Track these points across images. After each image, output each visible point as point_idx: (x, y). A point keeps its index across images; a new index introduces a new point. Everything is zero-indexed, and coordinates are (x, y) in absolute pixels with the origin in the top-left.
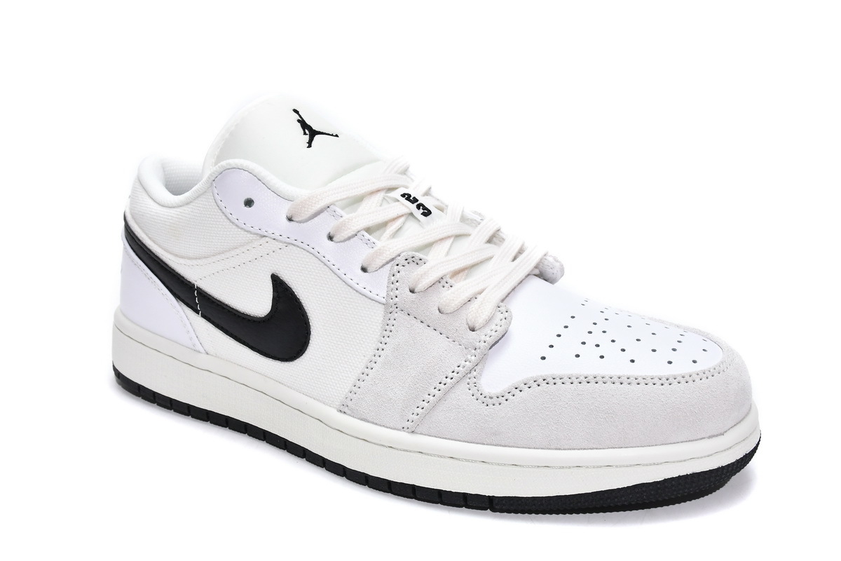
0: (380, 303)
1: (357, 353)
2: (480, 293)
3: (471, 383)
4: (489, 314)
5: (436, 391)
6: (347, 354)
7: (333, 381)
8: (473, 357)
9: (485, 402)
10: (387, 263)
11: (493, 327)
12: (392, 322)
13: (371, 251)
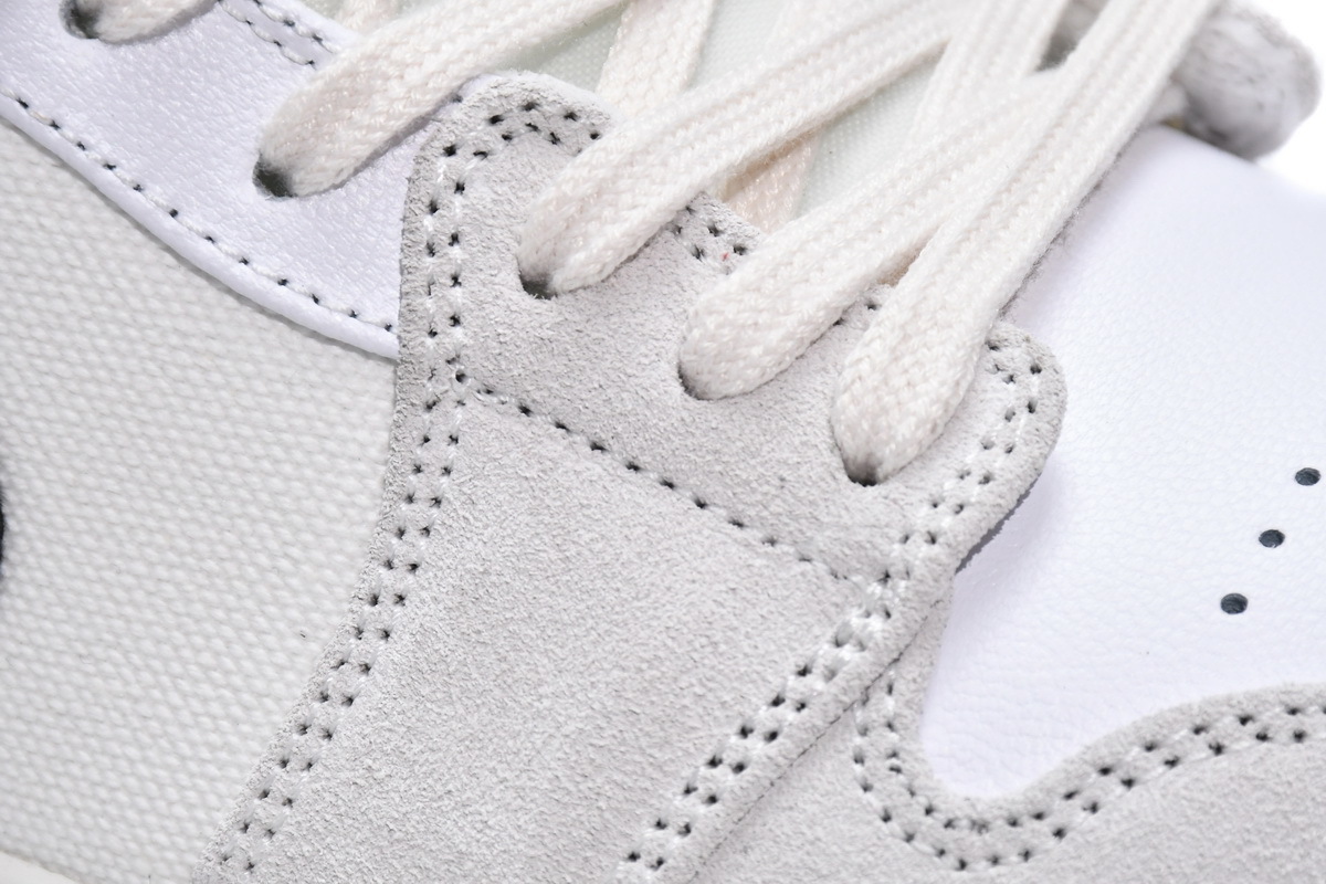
0: (367, 355)
1: (262, 622)
2: (893, 275)
3: (871, 753)
4: (945, 392)
5: (695, 807)
6: (209, 628)
7: (143, 769)
8: (876, 623)
9: (950, 846)
10: (396, 141)
11: (972, 457)
12: (441, 451)
13: (303, 82)
